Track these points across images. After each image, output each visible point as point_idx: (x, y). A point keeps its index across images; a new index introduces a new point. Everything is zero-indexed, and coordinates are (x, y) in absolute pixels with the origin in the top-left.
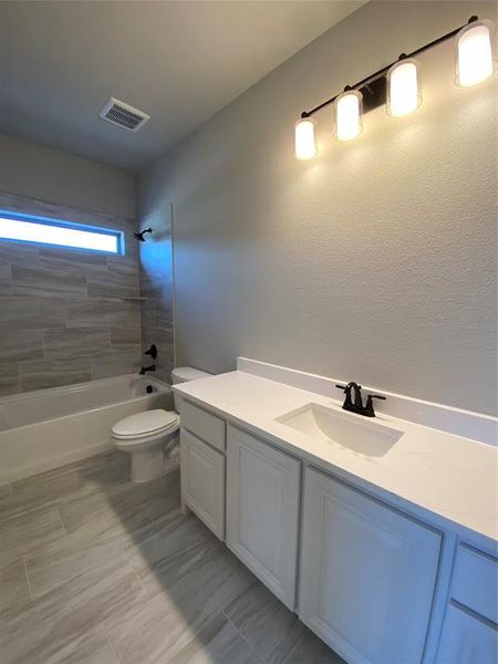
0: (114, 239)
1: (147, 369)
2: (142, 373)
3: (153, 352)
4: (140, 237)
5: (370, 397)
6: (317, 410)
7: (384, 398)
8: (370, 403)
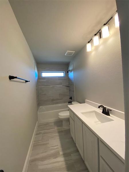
0: (63, 73)
1: (70, 102)
2: (69, 103)
3: (71, 98)
4: (68, 72)
5: (108, 110)
6: (96, 113)
7: (111, 111)
8: (108, 112)
